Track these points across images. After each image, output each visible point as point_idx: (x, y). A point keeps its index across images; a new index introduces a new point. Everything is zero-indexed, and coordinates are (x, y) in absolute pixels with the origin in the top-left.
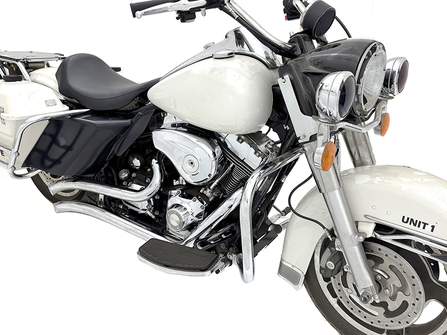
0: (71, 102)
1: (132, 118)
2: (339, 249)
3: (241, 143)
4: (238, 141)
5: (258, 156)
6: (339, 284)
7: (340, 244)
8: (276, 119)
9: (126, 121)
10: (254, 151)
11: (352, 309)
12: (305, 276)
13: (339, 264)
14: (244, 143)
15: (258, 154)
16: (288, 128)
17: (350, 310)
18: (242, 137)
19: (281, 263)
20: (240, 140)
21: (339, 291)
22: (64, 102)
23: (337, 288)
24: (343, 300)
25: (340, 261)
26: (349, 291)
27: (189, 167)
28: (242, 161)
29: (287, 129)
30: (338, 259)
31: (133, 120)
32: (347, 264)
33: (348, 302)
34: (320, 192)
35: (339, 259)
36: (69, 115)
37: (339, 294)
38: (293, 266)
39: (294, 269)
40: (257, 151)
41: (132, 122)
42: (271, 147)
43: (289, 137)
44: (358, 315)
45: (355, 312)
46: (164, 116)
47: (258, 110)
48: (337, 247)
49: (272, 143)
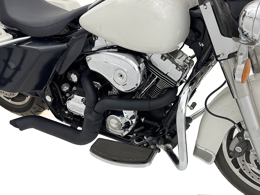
0: (12, 31)
1: (68, 42)
2: (247, 138)
3: (165, 60)
4: (162, 59)
5: (179, 71)
6: (243, 161)
7: (248, 135)
8: (193, 39)
9: (63, 45)
10: (175, 66)
11: (253, 177)
12: (216, 156)
13: (246, 148)
14: (167, 60)
15: (179, 69)
16: (203, 45)
17: (251, 178)
18: (165, 55)
19: (196, 147)
20: (164, 58)
21: (243, 165)
22: (6, 31)
23: (241, 163)
24: (246, 171)
25: (246, 147)
26: (251, 165)
27: (120, 79)
28: (166, 75)
29: (201, 46)
30: (244, 145)
31: (69, 43)
32: (253, 149)
33: (250, 173)
34: (234, 98)
35: (246, 145)
36: (15, 43)
37: (243, 167)
38: (206, 149)
39: (207, 151)
40: (177, 66)
41: (68, 46)
42: (188, 62)
43: (204, 53)
44: (257, 180)
45: (255, 179)
46: (95, 39)
47: (179, 32)
48: (246, 137)
49: (189, 59)
